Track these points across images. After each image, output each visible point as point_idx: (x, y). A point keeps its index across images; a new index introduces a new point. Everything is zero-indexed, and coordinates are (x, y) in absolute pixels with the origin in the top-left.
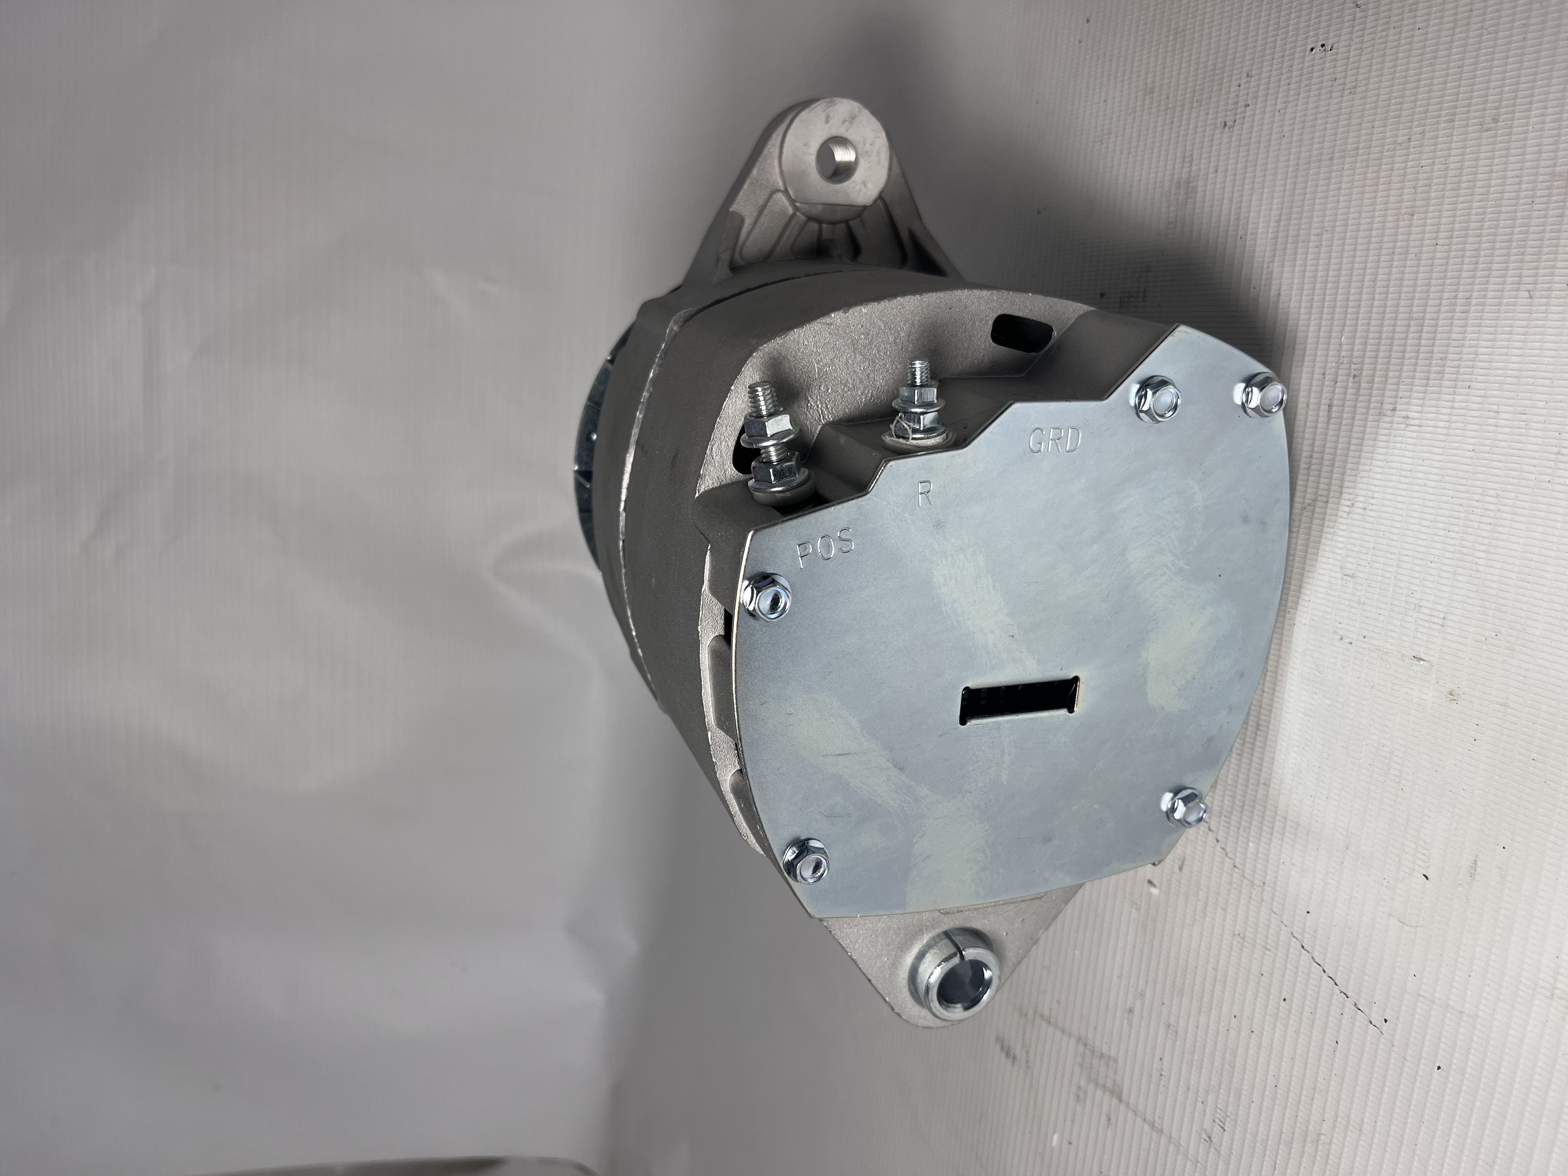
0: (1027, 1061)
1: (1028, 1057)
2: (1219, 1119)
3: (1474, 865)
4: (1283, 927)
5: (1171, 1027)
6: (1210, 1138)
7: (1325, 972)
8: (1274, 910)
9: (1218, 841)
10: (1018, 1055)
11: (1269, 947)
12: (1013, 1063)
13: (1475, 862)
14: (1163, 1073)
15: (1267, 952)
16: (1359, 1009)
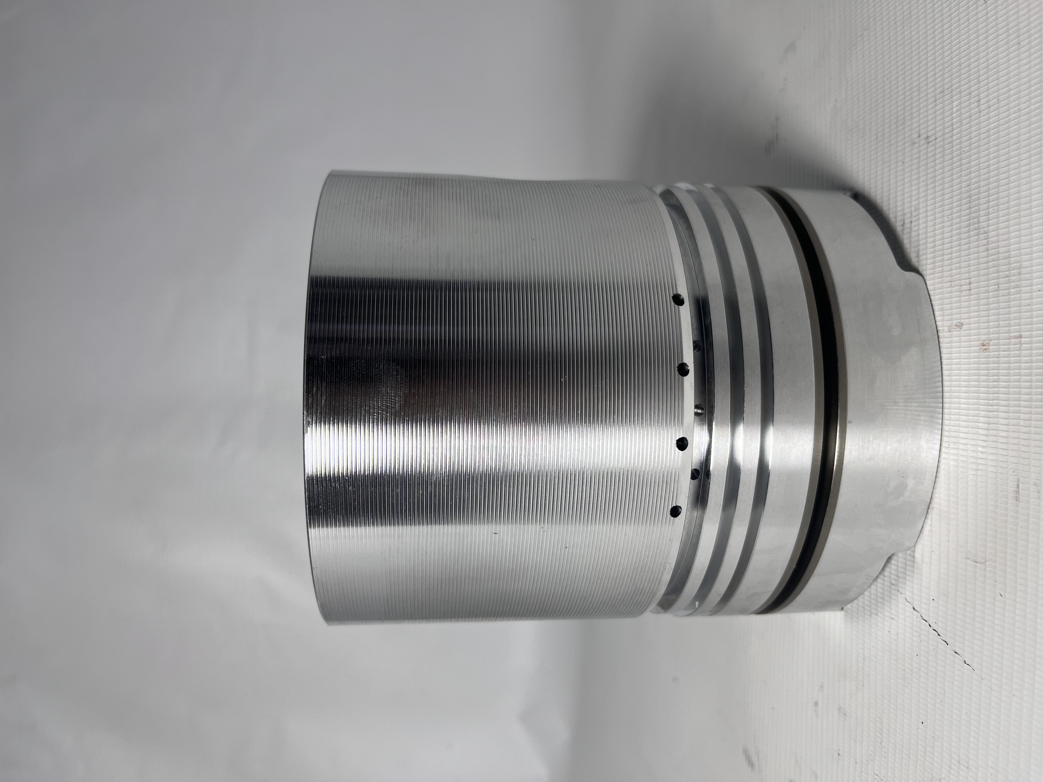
3: (1017, 489)
7: (930, 626)
13: (1018, 486)
14: (840, 753)
16: (956, 653)
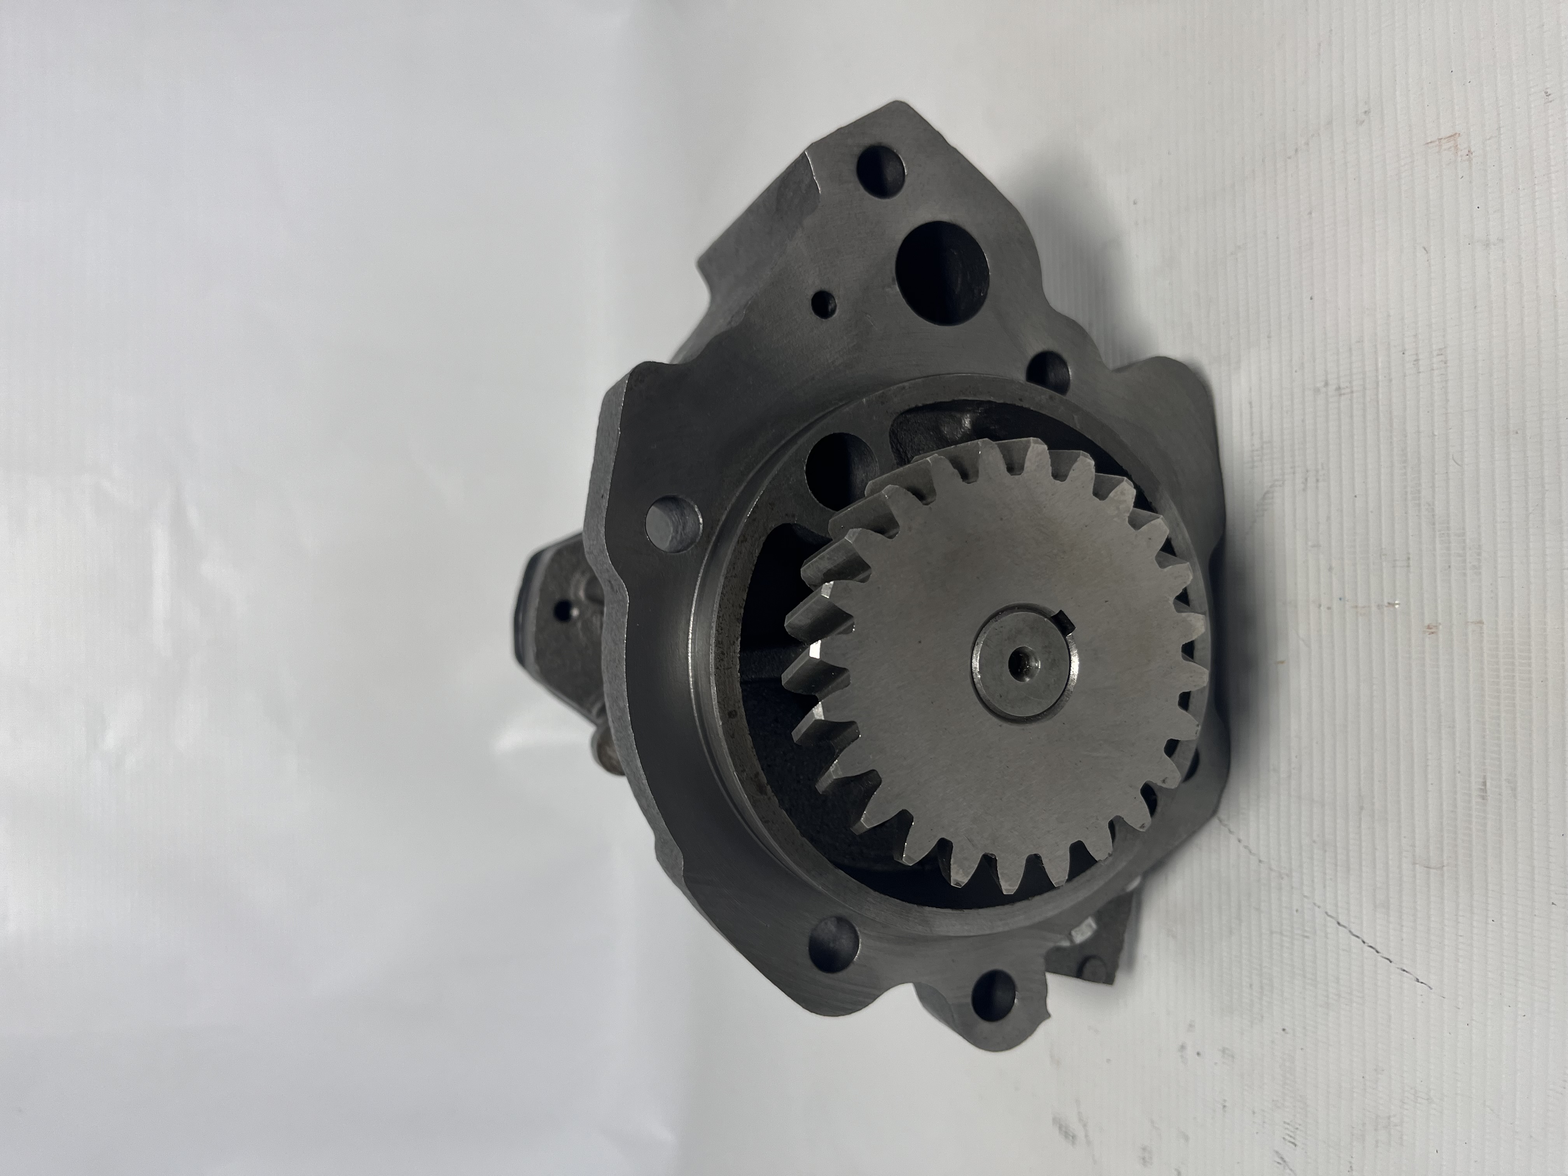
1: (1086, 1131)
2: (1289, 1135)
3: (1483, 787)
4: (1316, 908)
5: (1227, 1052)
6: (1282, 1158)
7: (1364, 942)
8: (1306, 894)
9: (1239, 841)
10: (1077, 1133)
11: (1306, 934)
12: (1073, 1143)
13: (1484, 784)
14: (1226, 1104)
15: (1306, 940)
16: (1404, 970)
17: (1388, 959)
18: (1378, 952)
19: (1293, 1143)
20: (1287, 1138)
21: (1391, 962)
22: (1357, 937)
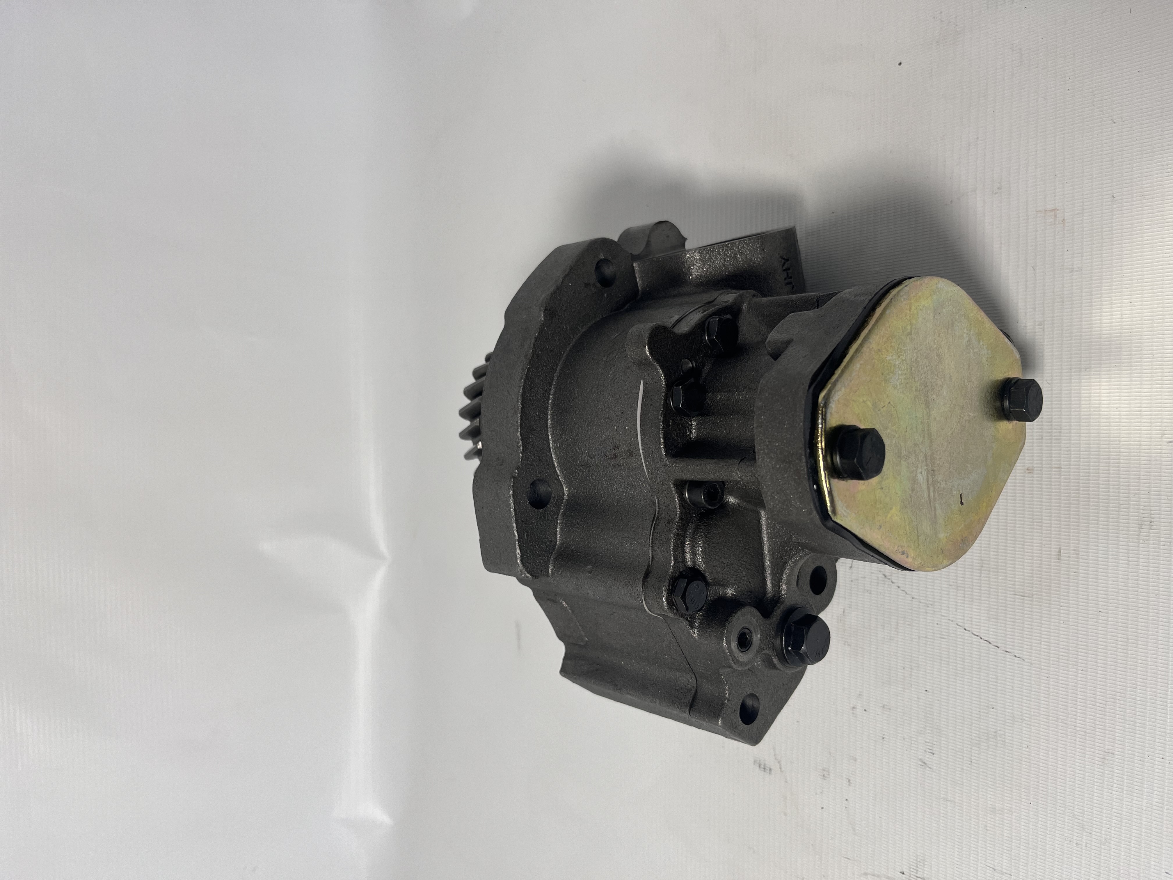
0: (781, 768)
1: (780, 765)
2: (928, 748)
4: (951, 622)
5: (886, 707)
8: (944, 614)
9: (899, 587)
10: (772, 768)
11: (943, 637)
12: (770, 773)
15: (943, 640)
17: (997, 646)
18: (990, 643)
19: (931, 753)
20: (927, 750)
21: (998, 648)
22: (977, 636)
